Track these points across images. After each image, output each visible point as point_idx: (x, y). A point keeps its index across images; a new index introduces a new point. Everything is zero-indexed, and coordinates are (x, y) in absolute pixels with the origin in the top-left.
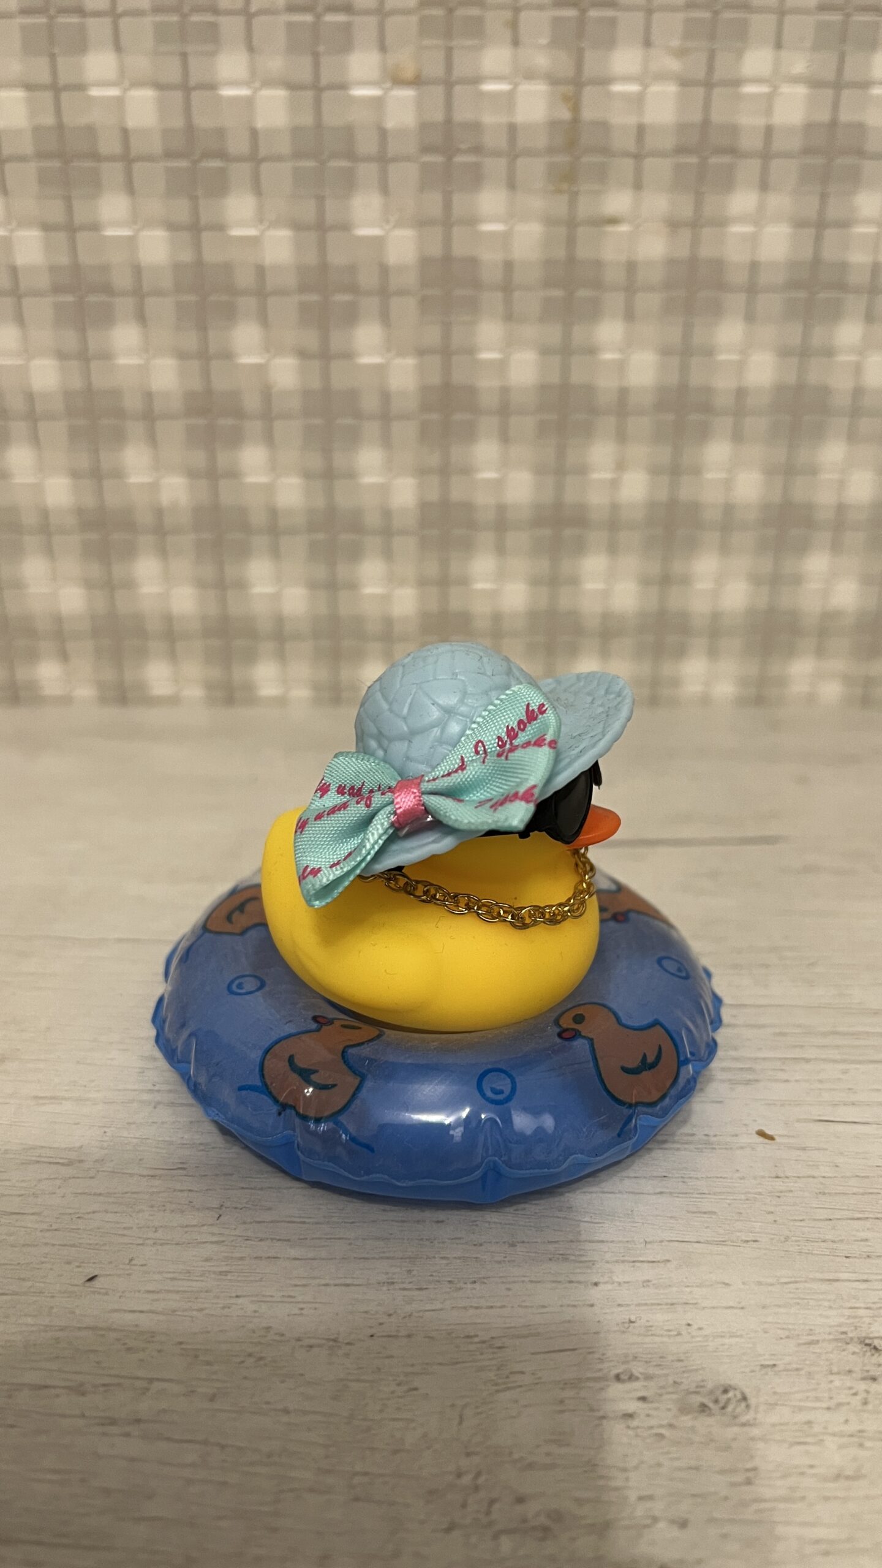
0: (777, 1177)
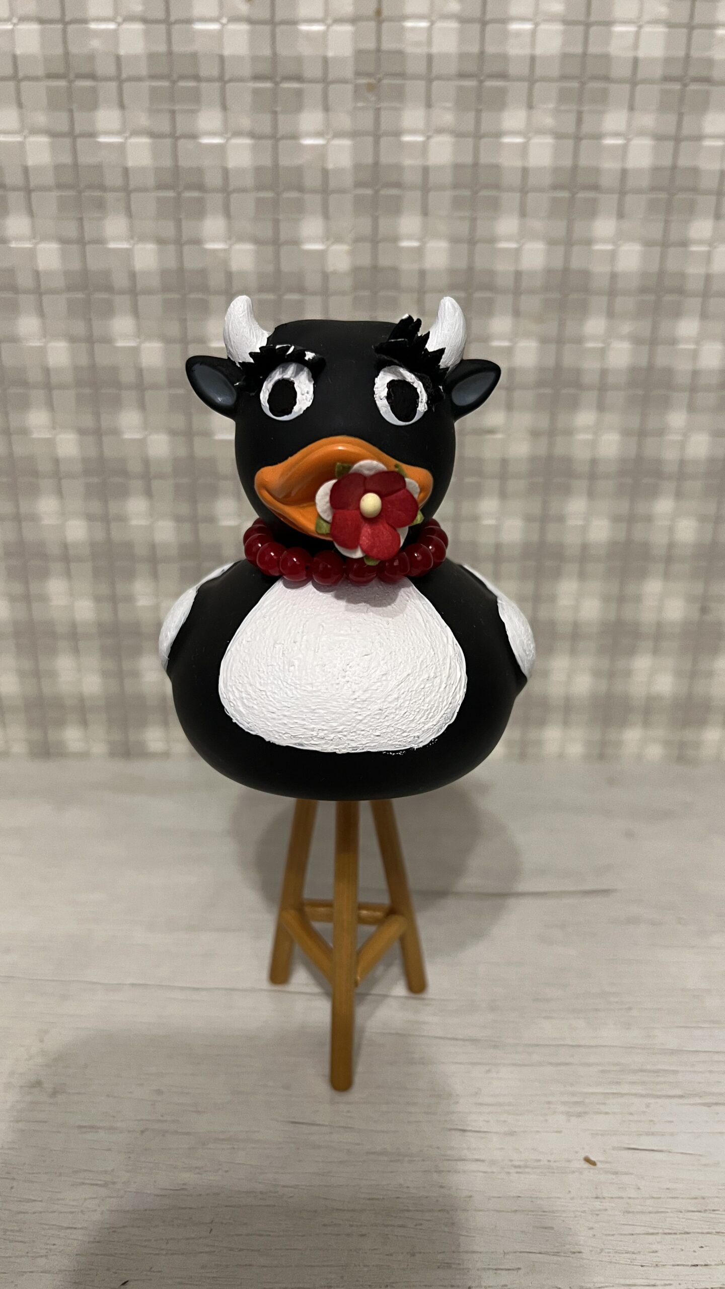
0: (597, 1198)
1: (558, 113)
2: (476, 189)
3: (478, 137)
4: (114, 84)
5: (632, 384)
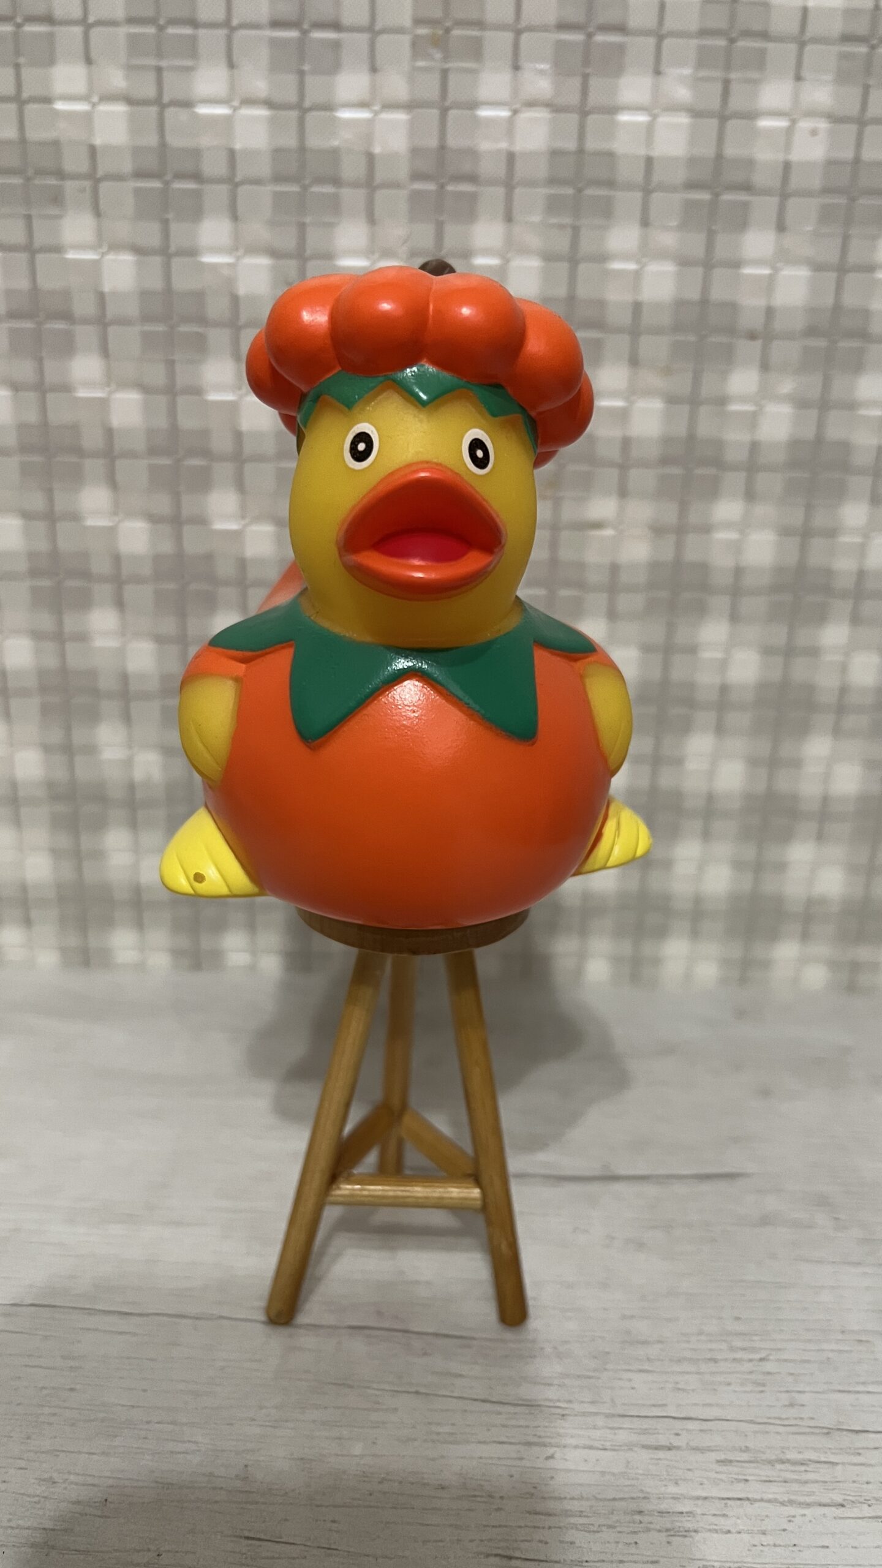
1: (696, 82)
2: (580, 185)
3: (584, 112)
4: (78, 30)
5: (793, 464)
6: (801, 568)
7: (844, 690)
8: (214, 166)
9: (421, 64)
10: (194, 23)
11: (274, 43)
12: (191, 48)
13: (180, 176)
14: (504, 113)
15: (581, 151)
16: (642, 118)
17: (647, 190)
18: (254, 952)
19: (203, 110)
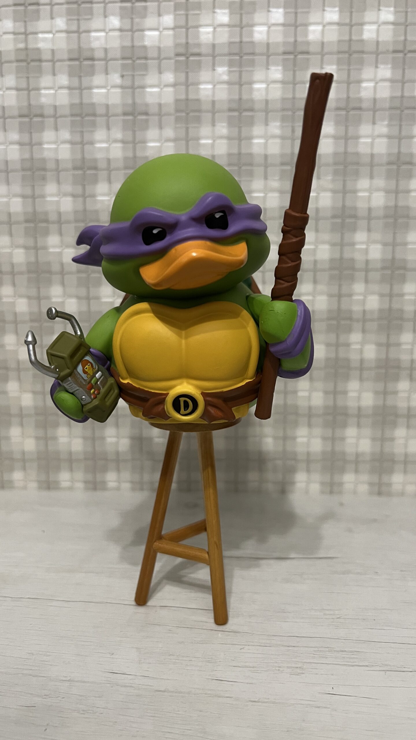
1: (282, 127)
2: (240, 166)
3: (240, 139)
4: (52, 120)
5: (331, 269)
6: (339, 309)
7: (362, 361)
8: (102, 165)
9: (177, 126)
10: (94, 115)
11: (124, 121)
12: (94, 124)
13: (90, 168)
14: (210, 141)
15: (240, 154)
16: (262, 141)
17: (266, 167)
18: (119, 481)
19: (98, 145)
